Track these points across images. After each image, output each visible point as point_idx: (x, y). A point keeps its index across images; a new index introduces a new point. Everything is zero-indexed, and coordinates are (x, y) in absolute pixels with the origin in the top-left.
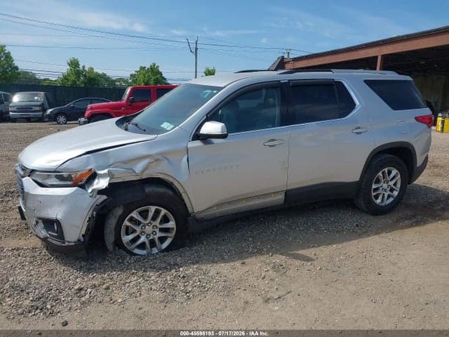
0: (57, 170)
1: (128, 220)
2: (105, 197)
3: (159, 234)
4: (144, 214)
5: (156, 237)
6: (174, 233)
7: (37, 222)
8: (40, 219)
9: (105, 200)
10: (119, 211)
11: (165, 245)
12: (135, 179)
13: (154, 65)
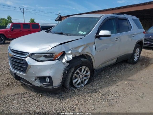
0: (47, 53)
1: (76, 73)
2: (69, 64)
3: (84, 78)
4: (81, 70)
5: (84, 79)
6: (89, 77)
7: (36, 79)
8: (37, 77)
9: (69, 65)
10: (73, 70)
11: (86, 82)
12: (79, 55)
13: (9, 16)
